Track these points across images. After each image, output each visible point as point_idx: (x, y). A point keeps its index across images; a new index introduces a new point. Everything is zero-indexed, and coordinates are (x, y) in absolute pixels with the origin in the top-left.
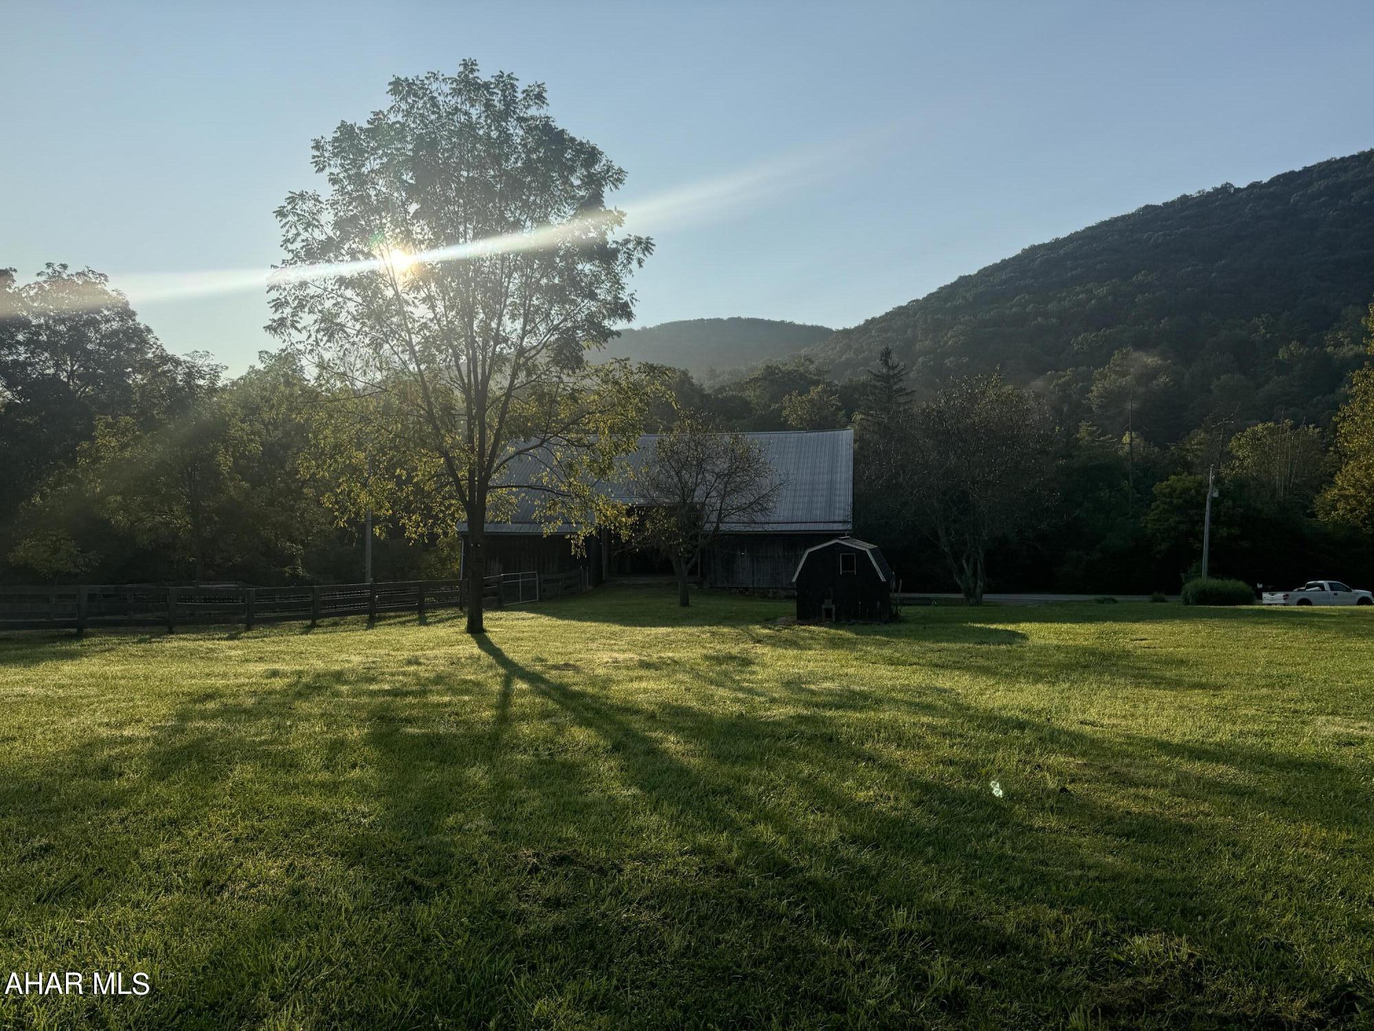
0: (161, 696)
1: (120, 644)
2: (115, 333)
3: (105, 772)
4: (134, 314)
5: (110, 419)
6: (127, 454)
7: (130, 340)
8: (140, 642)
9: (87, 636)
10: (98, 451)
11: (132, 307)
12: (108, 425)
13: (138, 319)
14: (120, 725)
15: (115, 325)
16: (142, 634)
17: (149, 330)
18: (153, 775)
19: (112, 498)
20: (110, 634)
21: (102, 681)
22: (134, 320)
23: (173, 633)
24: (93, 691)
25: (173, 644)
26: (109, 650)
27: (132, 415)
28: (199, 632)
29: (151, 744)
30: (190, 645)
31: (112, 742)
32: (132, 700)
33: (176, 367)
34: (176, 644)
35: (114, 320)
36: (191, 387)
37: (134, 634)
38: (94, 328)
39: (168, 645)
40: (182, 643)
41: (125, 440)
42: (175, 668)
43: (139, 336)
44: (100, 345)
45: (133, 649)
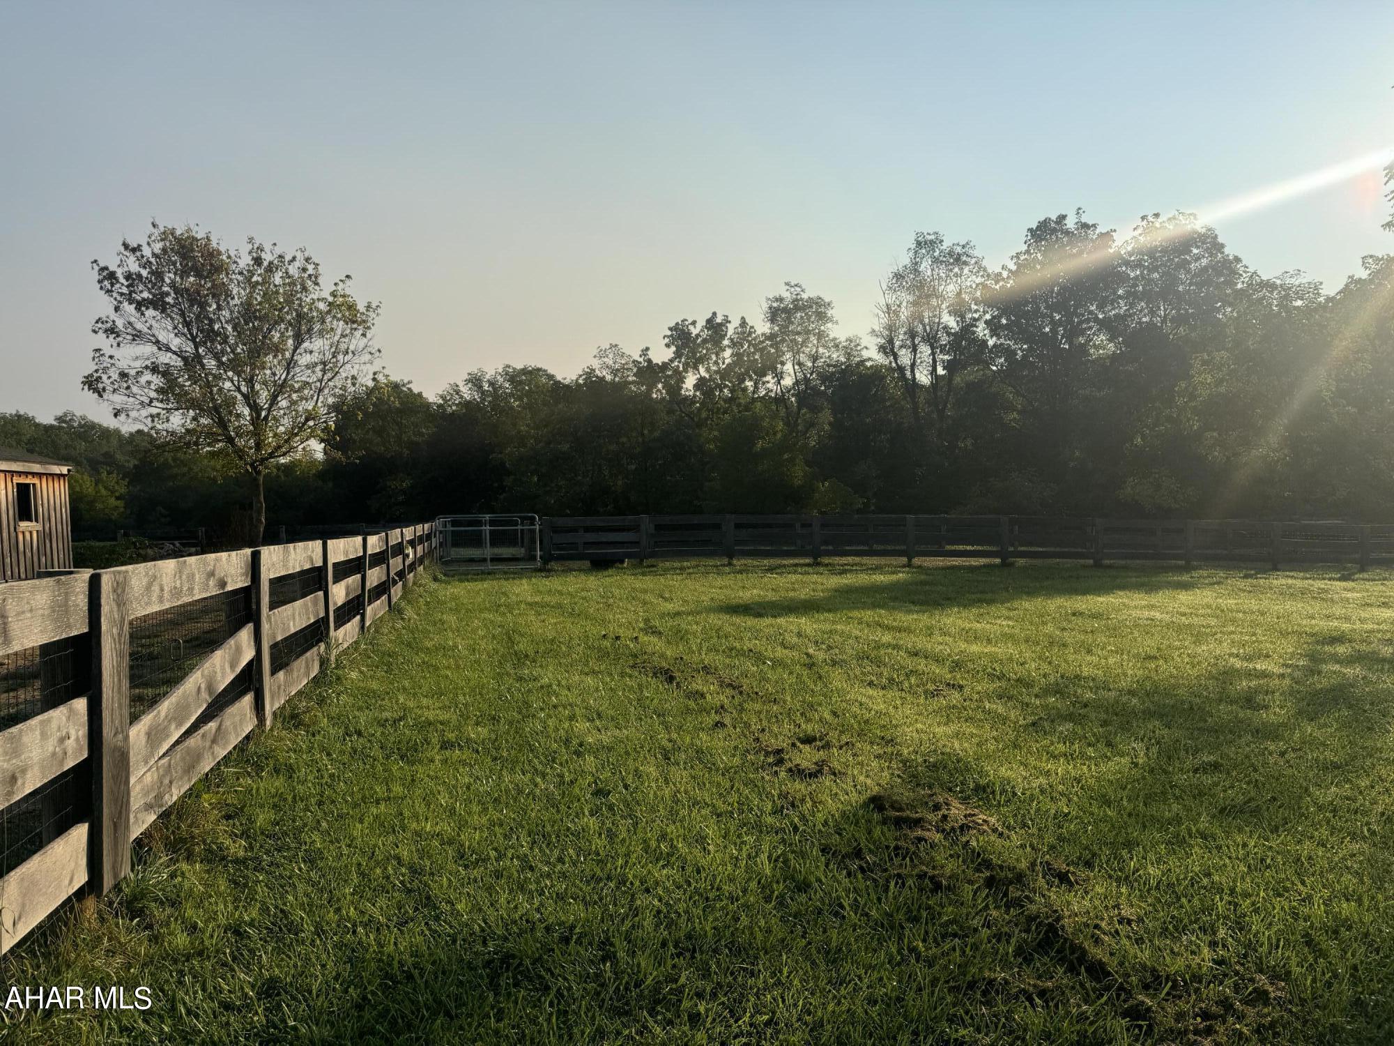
0: (1284, 634)
1: (1227, 578)
2: (1204, 269)
3: (1249, 701)
4: (1223, 246)
5: (1206, 357)
6: (1222, 389)
7: (1220, 274)
8: (1246, 577)
9: (1195, 568)
10: (1195, 389)
11: (1220, 240)
12: (1204, 363)
13: (1227, 251)
14: (1249, 658)
15: (1204, 262)
16: (1247, 569)
17: (1237, 260)
18: (1300, 713)
19: (1208, 434)
20: (1215, 567)
21: (1219, 613)
22: (1223, 253)
23: (1278, 570)
24: (1213, 622)
25: (1280, 581)
26: (1218, 583)
27: (1227, 350)
28: (1306, 571)
29: (1287, 681)
30: (1299, 583)
31: (1250, 674)
32: (1254, 634)
33: (1271, 292)
34: (1284, 581)
35: (1204, 257)
36: (1288, 311)
37: (1239, 569)
38: (1185, 269)
39: (1275, 582)
40: (1290, 581)
41: (1220, 375)
42: (1290, 605)
43: (1229, 267)
44: (1190, 285)
45: (1241, 584)
